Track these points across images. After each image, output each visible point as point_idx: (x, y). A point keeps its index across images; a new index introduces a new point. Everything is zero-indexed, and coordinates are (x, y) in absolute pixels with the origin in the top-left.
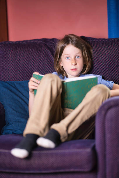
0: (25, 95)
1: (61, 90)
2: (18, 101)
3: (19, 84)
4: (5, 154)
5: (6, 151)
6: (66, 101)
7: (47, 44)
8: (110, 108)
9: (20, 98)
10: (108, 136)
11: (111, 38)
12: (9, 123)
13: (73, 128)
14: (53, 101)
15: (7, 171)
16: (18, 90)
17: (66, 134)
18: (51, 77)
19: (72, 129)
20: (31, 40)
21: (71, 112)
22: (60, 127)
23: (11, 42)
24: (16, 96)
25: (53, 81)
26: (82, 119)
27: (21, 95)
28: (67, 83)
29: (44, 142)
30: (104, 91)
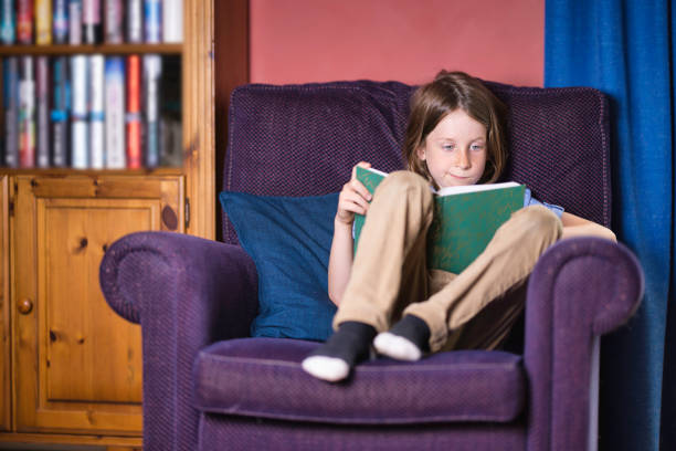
0: (312, 235)
1: (431, 215)
2: (295, 249)
3: (296, 204)
4: (288, 373)
5: (292, 364)
6: (436, 249)
7: (376, 97)
8: (568, 259)
9: (301, 242)
10: (560, 333)
11: (552, 86)
12: (269, 311)
13: (464, 316)
14: (410, 244)
15: (292, 417)
16: (292, 221)
17: (445, 331)
18: (407, 179)
19: (458, 319)
20: (327, 84)
21: (452, 279)
22: (431, 310)
23: (257, 85)
24: (289, 237)
25: (411, 189)
26: (486, 294)
27: (302, 236)
28: (443, 198)
29: (392, 344)
30: (547, 222)
